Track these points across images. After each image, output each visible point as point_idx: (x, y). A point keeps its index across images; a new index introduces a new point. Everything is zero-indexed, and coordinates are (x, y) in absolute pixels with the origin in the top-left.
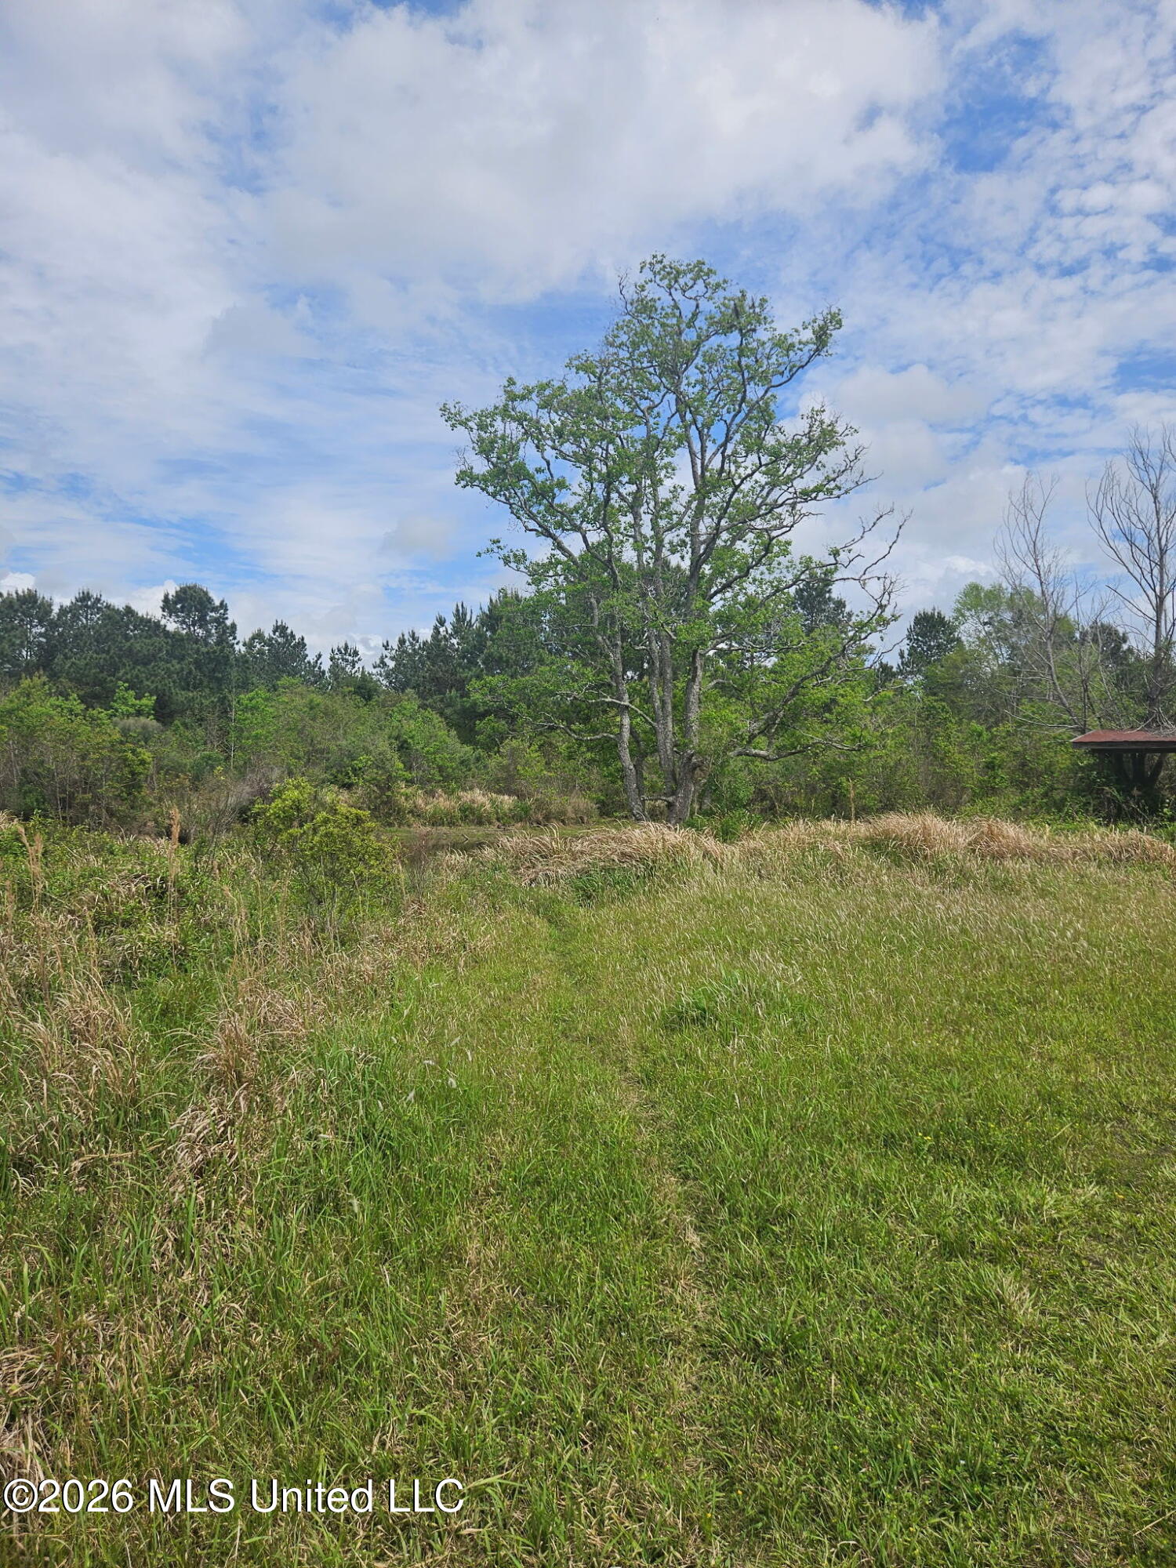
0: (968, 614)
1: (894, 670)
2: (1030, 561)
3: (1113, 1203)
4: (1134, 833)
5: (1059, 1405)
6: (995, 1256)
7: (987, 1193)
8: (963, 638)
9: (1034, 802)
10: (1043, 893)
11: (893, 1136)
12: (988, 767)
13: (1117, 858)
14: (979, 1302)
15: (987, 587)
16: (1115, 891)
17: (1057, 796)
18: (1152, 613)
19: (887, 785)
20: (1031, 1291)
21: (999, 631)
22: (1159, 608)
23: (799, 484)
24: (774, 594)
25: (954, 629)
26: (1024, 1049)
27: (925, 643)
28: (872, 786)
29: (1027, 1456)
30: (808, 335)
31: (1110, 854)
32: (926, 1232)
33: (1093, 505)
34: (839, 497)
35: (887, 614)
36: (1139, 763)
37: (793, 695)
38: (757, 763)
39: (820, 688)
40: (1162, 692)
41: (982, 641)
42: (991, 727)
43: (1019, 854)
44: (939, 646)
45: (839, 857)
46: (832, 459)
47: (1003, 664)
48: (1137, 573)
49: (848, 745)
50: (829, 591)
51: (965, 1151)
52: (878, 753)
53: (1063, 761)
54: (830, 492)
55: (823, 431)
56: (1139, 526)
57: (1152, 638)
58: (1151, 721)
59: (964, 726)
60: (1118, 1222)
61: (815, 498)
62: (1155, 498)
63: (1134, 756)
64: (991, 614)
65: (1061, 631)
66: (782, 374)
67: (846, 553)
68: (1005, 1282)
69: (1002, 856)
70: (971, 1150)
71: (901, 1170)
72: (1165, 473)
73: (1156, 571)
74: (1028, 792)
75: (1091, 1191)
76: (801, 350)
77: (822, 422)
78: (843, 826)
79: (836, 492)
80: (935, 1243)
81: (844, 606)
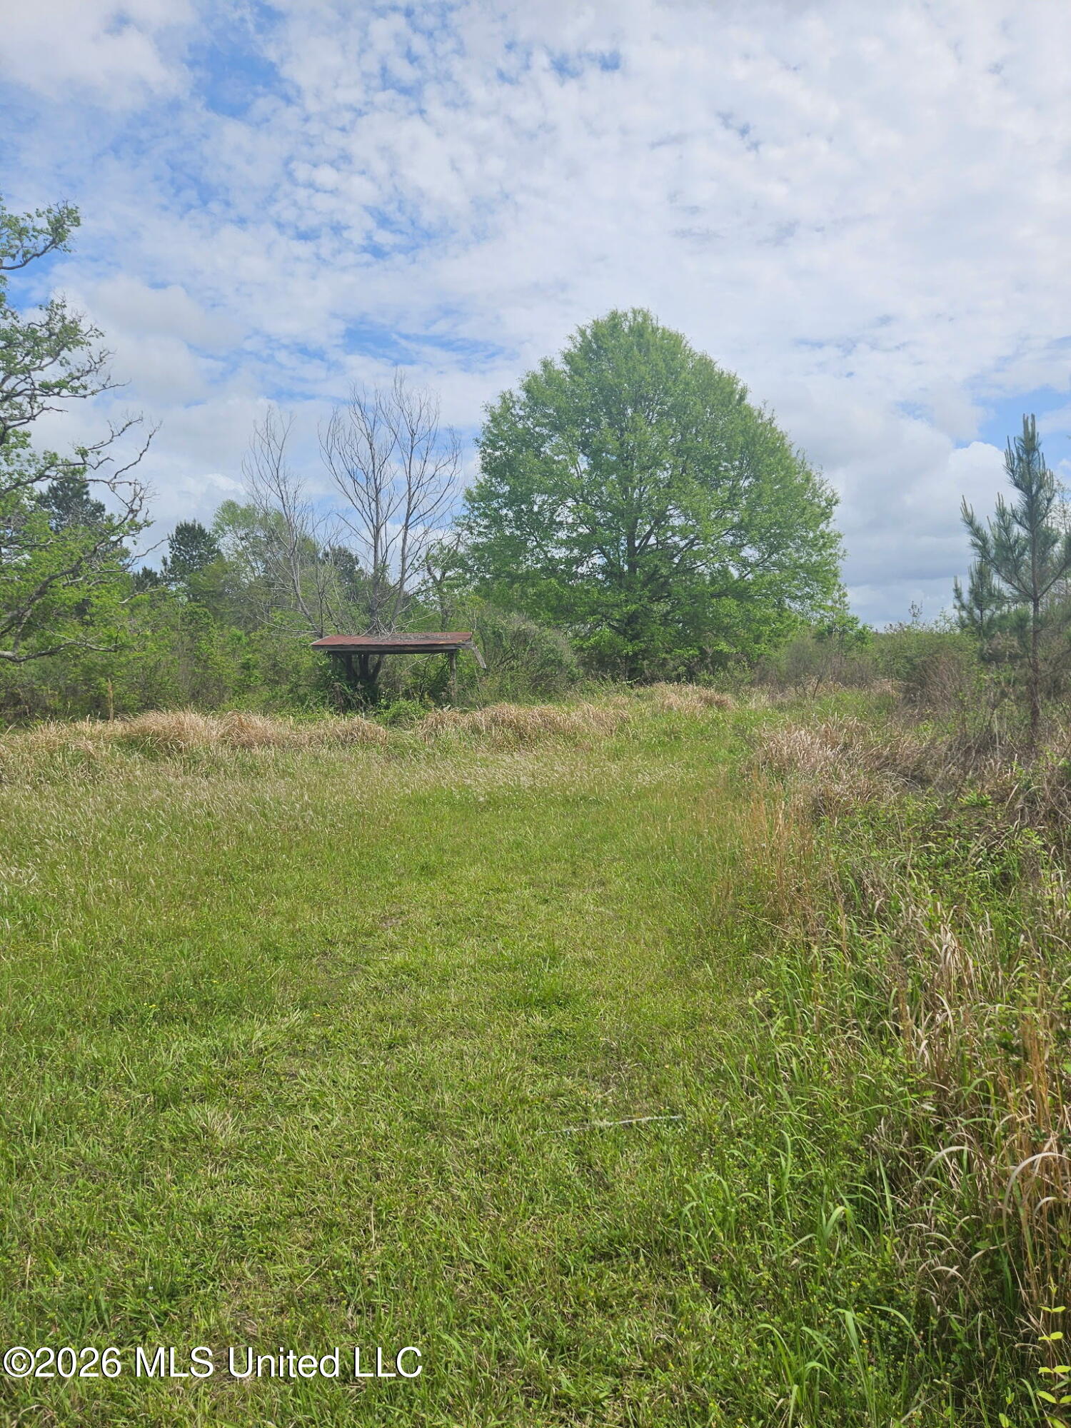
0: (226, 528)
1: (158, 576)
2: (275, 486)
3: (311, 1022)
4: (357, 719)
5: (247, 1206)
6: (204, 1096)
7: (204, 1042)
8: (223, 551)
9: (281, 697)
10: (284, 774)
11: (120, 1012)
12: (244, 668)
13: (345, 741)
14: (184, 1140)
15: (243, 506)
16: (341, 767)
17: (301, 691)
18: (372, 541)
19: (147, 686)
20: (233, 1116)
21: (255, 547)
22: (376, 536)
23: (38, 377)
24: (15, 487)
25: (214, 541)
26: (253, 910)
27: (187, 552)
28: (132, 687)
29: (212, 1262)
30: (43, 224)
31: (338, 737)
32: (141, 1093)
33: (324, 444)
34: (85, 397)
35: (140, 519)
36: (364, 662)
37: (41, 593)
38: (8, 666)
39: (72, 588)
40: (380, 606)
41: (240, 555)
42: (250, 632)
43: (264, 742)
44: (200, 556)
45: (91, 756)
46: (77, 356)
47: (259, 577)
48: (359, 506)
49: (103, 646)
50: (87, 493)
51: (188, 1010)
52: (137, 654)
53: (307, 662)
54: (75, 390)
55: (64, 326)
56: (360, 466)
57: (372, 559)
58: (372, 628)
59: (225, 631)
60: (313, 1037)
61: (58, 394)
62: (371, 445)
63: (360, 657)
64: (247, 530)
65: (306, 551)
66: (14, 256)
67: (95, 455)
68: (210, 1115)
69: (251, 745)
70: (194, 1008)
71: (125, 1042)
72: (377, 425)
73: (373, 505)
74: (277, 689)
75: (296, 1017)
76: (36, 237)
77: (63, 318)
78: (100, 725)
79: (81, 392)
80: (151, 1099)
81: (104, 510)
